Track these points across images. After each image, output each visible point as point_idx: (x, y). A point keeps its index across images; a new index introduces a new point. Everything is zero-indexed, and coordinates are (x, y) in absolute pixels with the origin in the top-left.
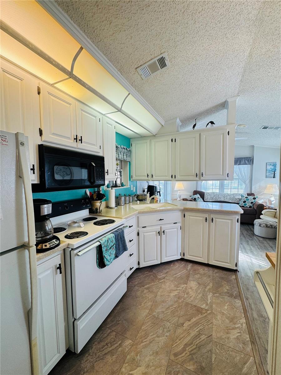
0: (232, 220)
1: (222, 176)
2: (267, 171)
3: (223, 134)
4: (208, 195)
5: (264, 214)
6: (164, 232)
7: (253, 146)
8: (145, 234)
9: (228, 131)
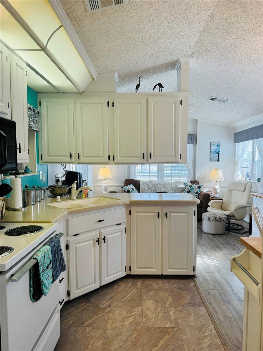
0: (188, 212)
1: (174, 158)
2: (211, 153)
3: (175, 103)
4: (145, 185)
5: (212, 205)
6: (104, 239)
7: (196, 121)
8: (77, 246)
9: (180, 100)
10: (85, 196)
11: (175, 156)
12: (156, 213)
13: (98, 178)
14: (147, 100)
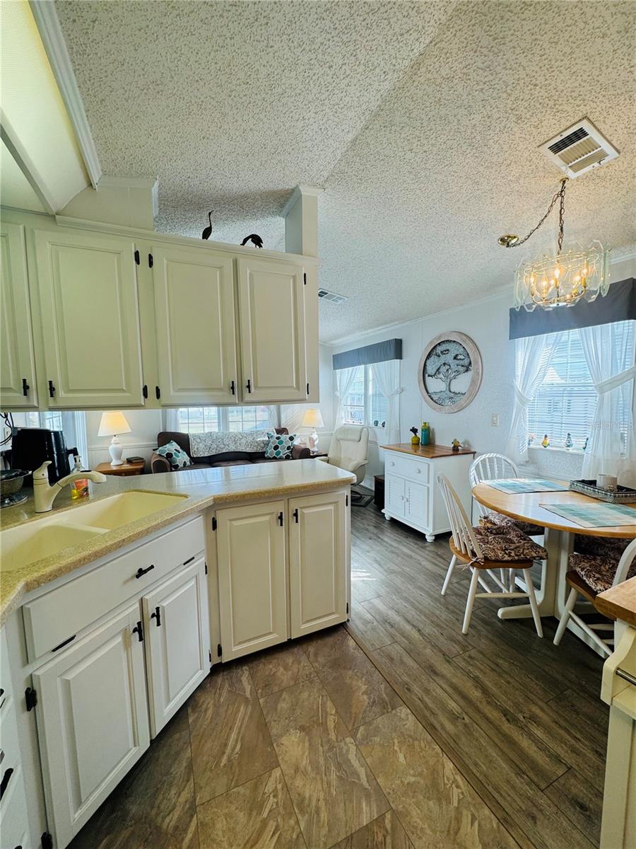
0: (335, 502)
1: (297, 391)
3: (294, 277)
4: (199, 440)
6: (157, 615)
8: (69, 677)
9: (302, 274)
10: (81, 496)
11: (298, 388)
12: (274, 515)
13: (101, 434)
14: (236, 263)
